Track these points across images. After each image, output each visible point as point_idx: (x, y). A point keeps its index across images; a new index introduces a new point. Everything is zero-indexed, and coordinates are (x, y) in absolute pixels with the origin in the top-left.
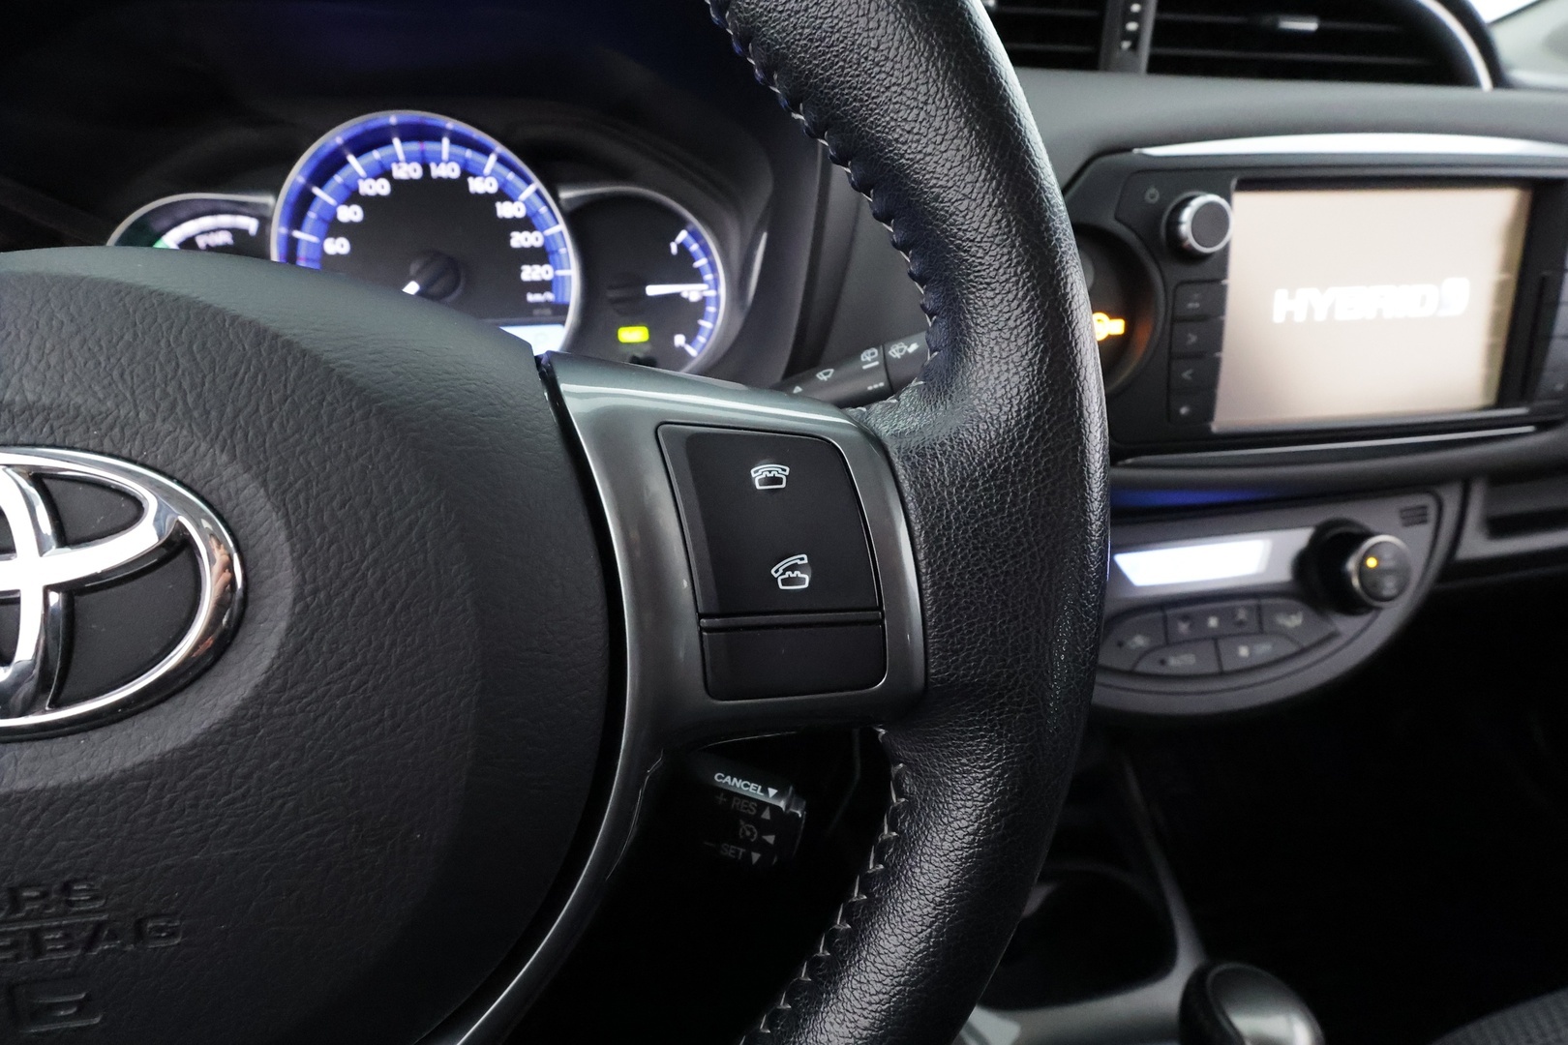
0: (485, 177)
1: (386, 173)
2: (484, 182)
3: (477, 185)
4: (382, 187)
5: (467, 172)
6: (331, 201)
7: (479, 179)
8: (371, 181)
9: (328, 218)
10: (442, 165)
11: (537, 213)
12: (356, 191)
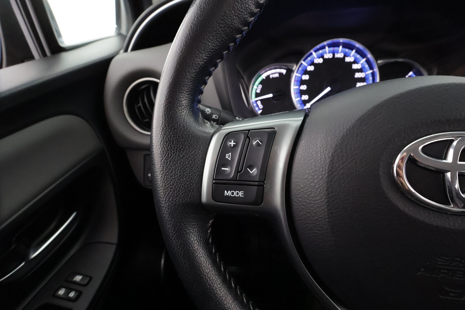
0: (350, 57)
1: (322, 56)
2: (350, 58)
3: (348, 59)
4: (321, 61)
5: (345, 56)
6: (306, 65)
7: (349, 58)
8: (318, 59)
9: (305, 69)
10: (339, 54)
11: (364, 67)
12: (313, 62)
